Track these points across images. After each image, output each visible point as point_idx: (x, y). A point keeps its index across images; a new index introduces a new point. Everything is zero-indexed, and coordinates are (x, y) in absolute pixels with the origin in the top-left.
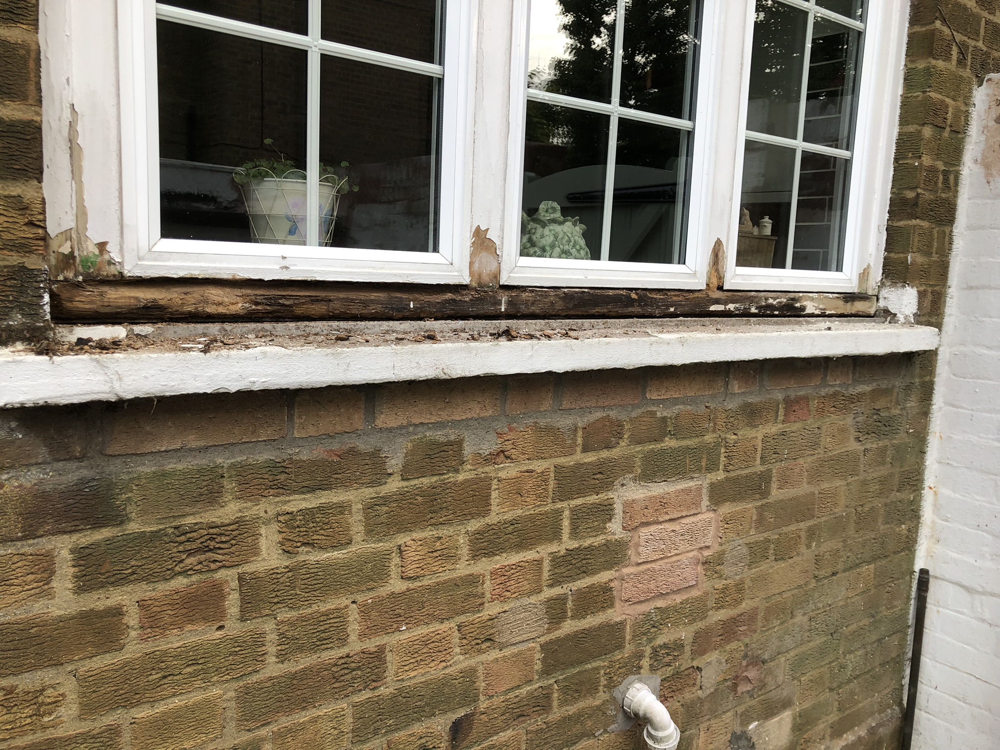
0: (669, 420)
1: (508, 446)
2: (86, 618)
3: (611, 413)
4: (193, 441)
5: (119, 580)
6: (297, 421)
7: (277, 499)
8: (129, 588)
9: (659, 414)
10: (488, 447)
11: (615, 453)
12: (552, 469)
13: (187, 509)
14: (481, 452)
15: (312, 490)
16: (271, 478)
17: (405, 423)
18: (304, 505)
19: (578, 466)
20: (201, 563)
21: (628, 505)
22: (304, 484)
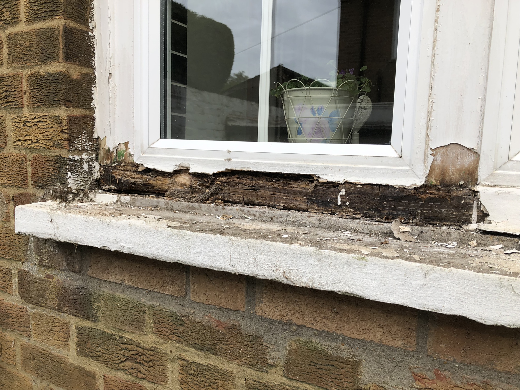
5: (95, 358)
6: (192, 287)
7: (178, 345)
8: (99, 364)
13: (126, 327)
15: (203, 349)
16: (174, 326)
17: (285, 319)
18: (196, 359)
20: (132, 368)
22: (197, 341)
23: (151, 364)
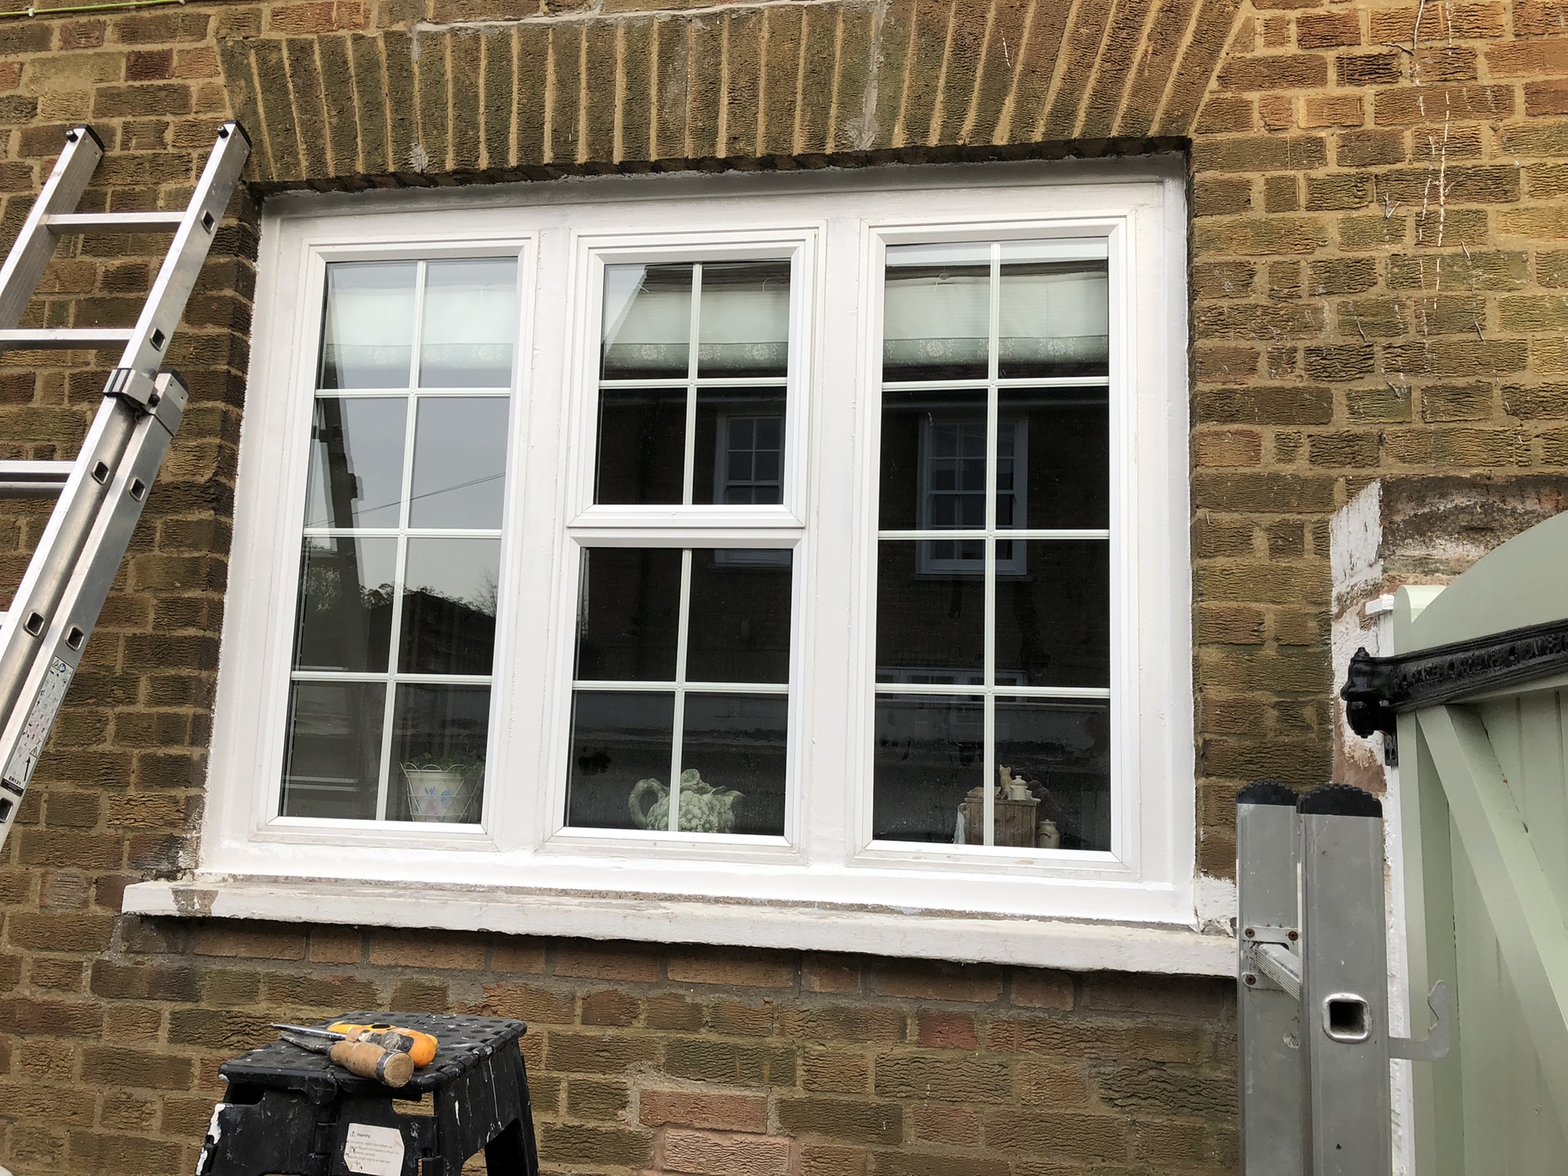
0: (705, 1009)
1: (494, 1001)
2: (173, 1060)
3: (620, 988)
4: (243, 952)
5: (192, 1041)
6: (311, 948)
7: (293, 1006)
8: (196, 1048)
9: (688, 1000)
10: (474, 998)
11: (627, 1033)
12: (546, 1034)
13: (235, 1001)
14: (466, 1002)
15: (318, 1004)
16: (291, 989)
17: (393, 963)
19: (577, 1037)
20: (239, 1042)
21: (647, 1097)
22: (313, 998)
23: (261, 1032)
